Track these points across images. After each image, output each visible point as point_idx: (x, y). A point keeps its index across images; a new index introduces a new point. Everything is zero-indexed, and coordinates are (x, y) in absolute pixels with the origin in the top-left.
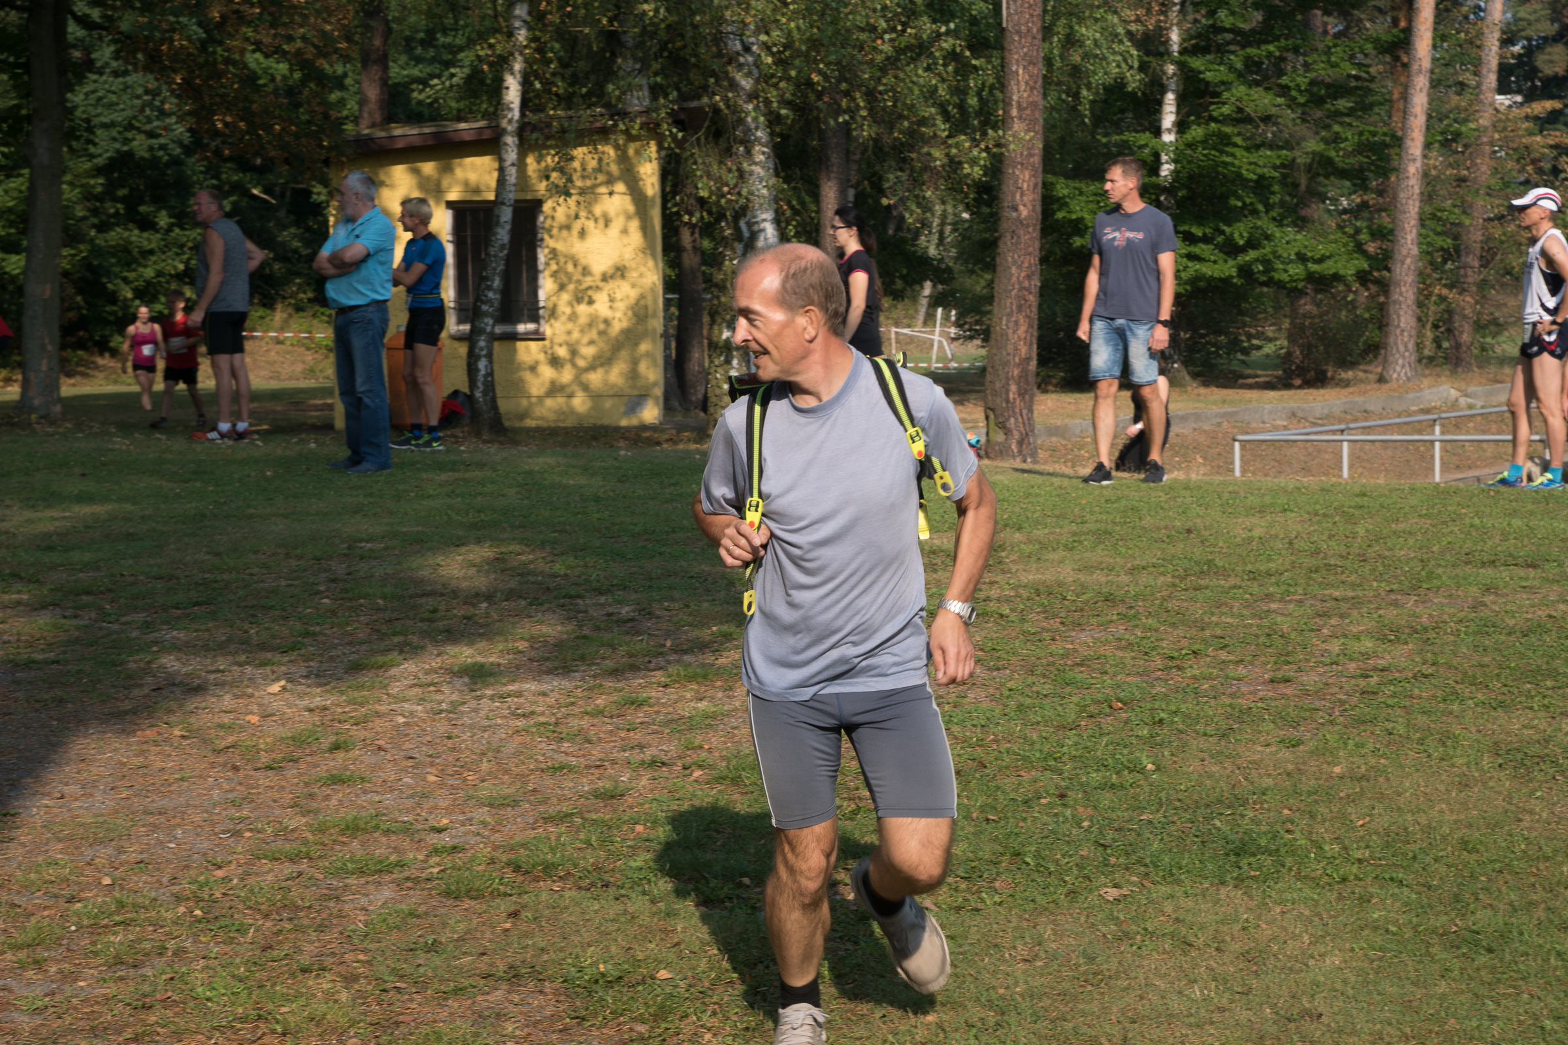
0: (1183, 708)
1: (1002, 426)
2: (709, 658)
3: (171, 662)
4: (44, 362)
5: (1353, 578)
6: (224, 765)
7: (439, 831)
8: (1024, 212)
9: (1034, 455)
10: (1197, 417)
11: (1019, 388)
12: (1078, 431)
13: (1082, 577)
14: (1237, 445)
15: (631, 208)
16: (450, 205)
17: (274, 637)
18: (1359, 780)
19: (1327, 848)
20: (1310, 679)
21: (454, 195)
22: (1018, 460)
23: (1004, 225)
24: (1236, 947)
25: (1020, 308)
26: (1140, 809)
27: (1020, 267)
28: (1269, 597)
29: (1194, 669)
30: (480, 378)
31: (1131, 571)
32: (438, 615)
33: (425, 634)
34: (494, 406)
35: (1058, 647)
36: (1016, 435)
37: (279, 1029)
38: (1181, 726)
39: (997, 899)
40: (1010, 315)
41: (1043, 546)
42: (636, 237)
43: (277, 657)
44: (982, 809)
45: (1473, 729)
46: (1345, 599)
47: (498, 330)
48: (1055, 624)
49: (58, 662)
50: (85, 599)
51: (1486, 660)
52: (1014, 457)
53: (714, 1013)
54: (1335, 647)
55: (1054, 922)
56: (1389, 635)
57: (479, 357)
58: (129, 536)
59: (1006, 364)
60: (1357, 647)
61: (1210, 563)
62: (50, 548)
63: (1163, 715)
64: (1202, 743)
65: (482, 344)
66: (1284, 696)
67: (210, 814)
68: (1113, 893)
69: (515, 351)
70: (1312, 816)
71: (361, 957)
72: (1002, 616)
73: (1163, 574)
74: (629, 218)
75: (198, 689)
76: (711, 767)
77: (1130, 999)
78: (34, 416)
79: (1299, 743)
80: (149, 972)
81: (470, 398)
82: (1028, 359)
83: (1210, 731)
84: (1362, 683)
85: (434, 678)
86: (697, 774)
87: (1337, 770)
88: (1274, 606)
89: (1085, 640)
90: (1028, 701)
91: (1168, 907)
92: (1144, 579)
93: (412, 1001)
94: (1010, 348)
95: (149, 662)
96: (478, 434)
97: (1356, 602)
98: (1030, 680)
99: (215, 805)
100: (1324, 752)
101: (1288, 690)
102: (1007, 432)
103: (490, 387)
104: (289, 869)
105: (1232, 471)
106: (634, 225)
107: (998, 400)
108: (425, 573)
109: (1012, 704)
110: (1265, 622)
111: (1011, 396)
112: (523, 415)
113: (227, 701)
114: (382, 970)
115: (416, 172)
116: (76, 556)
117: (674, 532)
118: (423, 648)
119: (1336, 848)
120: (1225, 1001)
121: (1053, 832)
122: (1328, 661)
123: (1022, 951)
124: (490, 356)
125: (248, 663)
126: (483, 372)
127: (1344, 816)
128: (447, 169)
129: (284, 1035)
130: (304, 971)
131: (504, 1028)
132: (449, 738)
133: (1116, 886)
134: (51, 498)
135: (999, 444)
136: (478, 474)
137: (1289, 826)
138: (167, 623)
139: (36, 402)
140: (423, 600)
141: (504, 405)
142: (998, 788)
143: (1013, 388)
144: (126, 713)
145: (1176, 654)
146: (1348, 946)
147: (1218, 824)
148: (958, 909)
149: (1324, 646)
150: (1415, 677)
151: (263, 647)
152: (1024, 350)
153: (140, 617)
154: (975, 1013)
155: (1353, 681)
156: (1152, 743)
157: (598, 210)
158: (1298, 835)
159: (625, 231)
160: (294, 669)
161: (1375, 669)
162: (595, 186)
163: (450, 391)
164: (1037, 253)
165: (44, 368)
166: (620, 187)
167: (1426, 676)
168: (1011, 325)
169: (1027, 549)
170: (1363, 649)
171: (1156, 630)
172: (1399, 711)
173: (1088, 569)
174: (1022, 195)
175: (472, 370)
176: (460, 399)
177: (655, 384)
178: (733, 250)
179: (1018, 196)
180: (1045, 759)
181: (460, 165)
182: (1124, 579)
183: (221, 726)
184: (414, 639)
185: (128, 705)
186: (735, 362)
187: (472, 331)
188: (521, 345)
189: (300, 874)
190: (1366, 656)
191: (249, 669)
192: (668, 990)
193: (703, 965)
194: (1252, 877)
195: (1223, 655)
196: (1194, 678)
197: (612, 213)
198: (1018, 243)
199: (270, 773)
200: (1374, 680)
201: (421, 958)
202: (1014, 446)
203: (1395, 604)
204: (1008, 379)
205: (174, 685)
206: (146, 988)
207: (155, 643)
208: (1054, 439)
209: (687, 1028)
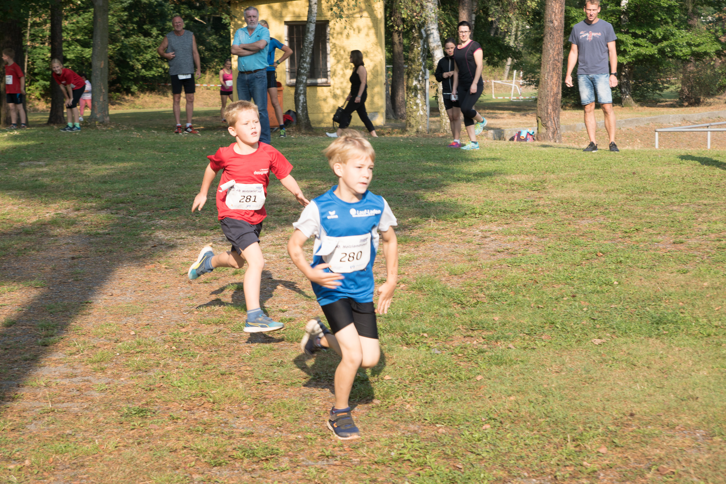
0: (631, 255)
1: (545, 125)
2: (408, 233)
3: (160, 234)
4: (101, 97)
5: (713, 194)
6: (185, 281)
7: (283, 312)
8: (556, 23)
9: (559, 139)
10: (638, 121)
11: (553, 107)
12: (580, 128)
13: (583, 195)
14: (657, 133)
15: (371, 24)
16: (286, 23)
17: (207, 223)
18: (716, 289)
19: (700, 320)
20: (693, 242)
21: (288, 18)
22: (552, 141)
23: (547, 30)
24: (657, 366)
25: (554, 69)
26: (611, 302)
27: (554, 50)
28: (672, 204)
29: (637, 237)
30: (301, 104)
31: (606, 192)
32: (282, 213)
33: (276, 222)
34: (307, 118)
35: (572, 228)
36: (552, 129)
37: (211, 400)
38: (630, 264)
39: (543, 344)
40: (549, 72)
41: (565, 181)
42: (372, 37)
43: (208, 232)
44: (536, 302)
46: (710, 205)
47: (309, 81)
48: (570, 217)
49: (109, 234)
50: (121, 205)
52: (550, 140)
53: (411, 395)
54: (704, 227)
55: (570, 355)
57: (300, 94)
58: (141, 177)
59: (547, 96)
60: (715, 227)
61: (644, 188)
62: (105, 182)
63: (622, 259)
64: (641, 272)
65: (301, 88)
66: (680, 250)
67: (179, 303)
68: (598, 341)
69: (317, 91)
70: (693, 306)
71: (248, 368)
72: (545, 213)
73: (622, 193)
74: (369, 28)
75: (173, 247)
76: (409, 283)
77: (606, 390)
78: (97, 122)
79: (687, 272)
80: (152, 374)
81: (296, 113)
82: (557, 93)
83: (644, 266)
84: (718, 243)
85: (280, 242)
86: (402, 286)
87: (706, 284)
88: (675, 208)
89: (585, 224)
90: (557, 252)
91: (624, 348)
92: (613, 196)
93: (272, 388)
94: (549, 88)
95: (150, 234)
96: (300, 130)
97: (715, 206)
98: (558, 243)
99: (181, 299)
100: (700, 276)
101: (682, 247)
102: (547, 128)
103: (305, 108)
104: (215, 328)
105: (654, 146)
106: (372, 31)
107: (543, 113)
108: (276, 193)
109: (550, 254)
110: (671, 216)
111: (549, 111)
112: (320, 122)
113: (186, 252)
114: (258, 374)
115: (271, 8)
116: (117, 186)
117: (391, 175)
118: (275, 228)
119: (705, 320)
120: (651, 392)
121: (570, 313)
122: (701, 233)
123: (555, 368)
124: (305, 94)
125: (195, 235)
126: (302, 101)
127: (709, 305)
128: (285, 6)
129: (214, 403)
130: (222, 374)
131: (314, 401)
132: (287, 269)
133: (599, 338)
134: (105, 160)
135: (543, 134)
136: (300, 148)
137: (682, 310)
138: (158, 216)
139: (98, 116)
140: (275, 206)
141: (311, 117)
142: (543, 293)
143: (550, 107)
144: (140, 257)
145: (628, 231)
146: (711, 366)
147: (648, 309)
148: (525, 348)
149: (699, 226)
151: (202, 227)
152: (555, 90)
153: (146, 214)
154: (533, 396)
155: (713, 243)
156: (617, 272)
157: (355, 25)
158: (686, 315)
159: (367, 35)
160: (216, 238)
162: (354, 14)
163: (287, 110)
164: (562, 43)
165: (101, 100)
166: (365, 14)
168: (549, 77)
169: (557, 182)
170: (718, 228)
171: (618, 220)
173: (586, 191)
174: (555, 15)
175: (297, 100)
176: (291, 114)
177: (382, 107)
178: (418, 43)
179: (553, 16)
180: (566, 279)
181: (291, 4)
182: (603, 196)
183: (183, 263)
184: (271, 224)
185: (141, 254)
186: (419, 96)
187: (297, 82)
188: (319, 89)
189: (220, 331)
190: (720, 231)
191: (196, 238)
192: (389, 384)
193: (406, 373)
194: (664, 334)
195: (651, 231)
196: (637, 241)
197: (361, 27)
198: (553, 38)
199: (206, 285)
201: (276, 369)
202: (550, 135)
204: (548, 103)
205: (162, 244)
206: (151, 381)
207: (153, 225)
208: (569, 132)
209: (398, 402)
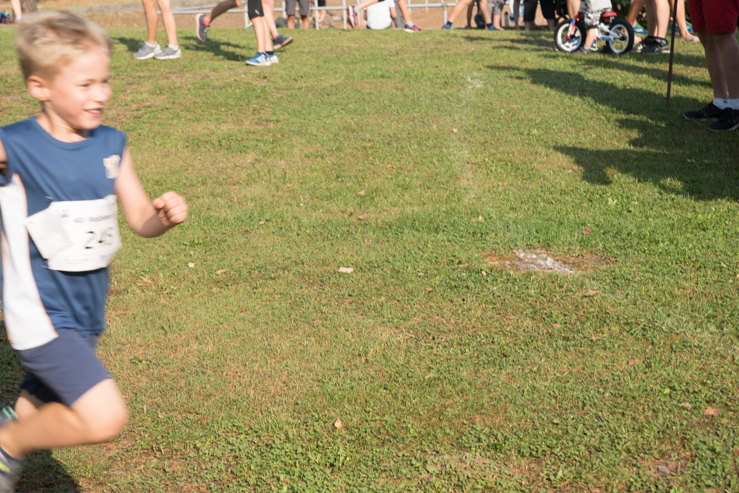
5: (155, 68)
45: (180, 131)
46: (144, 77)
51: (198, 100)
54: (129, 98)
56: (158, 91)
60: (139, 97)
84: (136, 113)
97: (149, 78)
122: (123, 104)
150: (162, 110)
161: (144, 107)
167: (167, 109)
170: (142, 98)
172: (148, 125)
190: (143, 101)
200: (143, 111)
203: (167, 78)
